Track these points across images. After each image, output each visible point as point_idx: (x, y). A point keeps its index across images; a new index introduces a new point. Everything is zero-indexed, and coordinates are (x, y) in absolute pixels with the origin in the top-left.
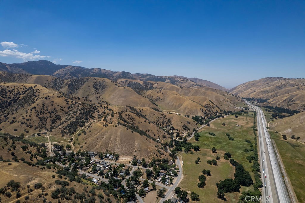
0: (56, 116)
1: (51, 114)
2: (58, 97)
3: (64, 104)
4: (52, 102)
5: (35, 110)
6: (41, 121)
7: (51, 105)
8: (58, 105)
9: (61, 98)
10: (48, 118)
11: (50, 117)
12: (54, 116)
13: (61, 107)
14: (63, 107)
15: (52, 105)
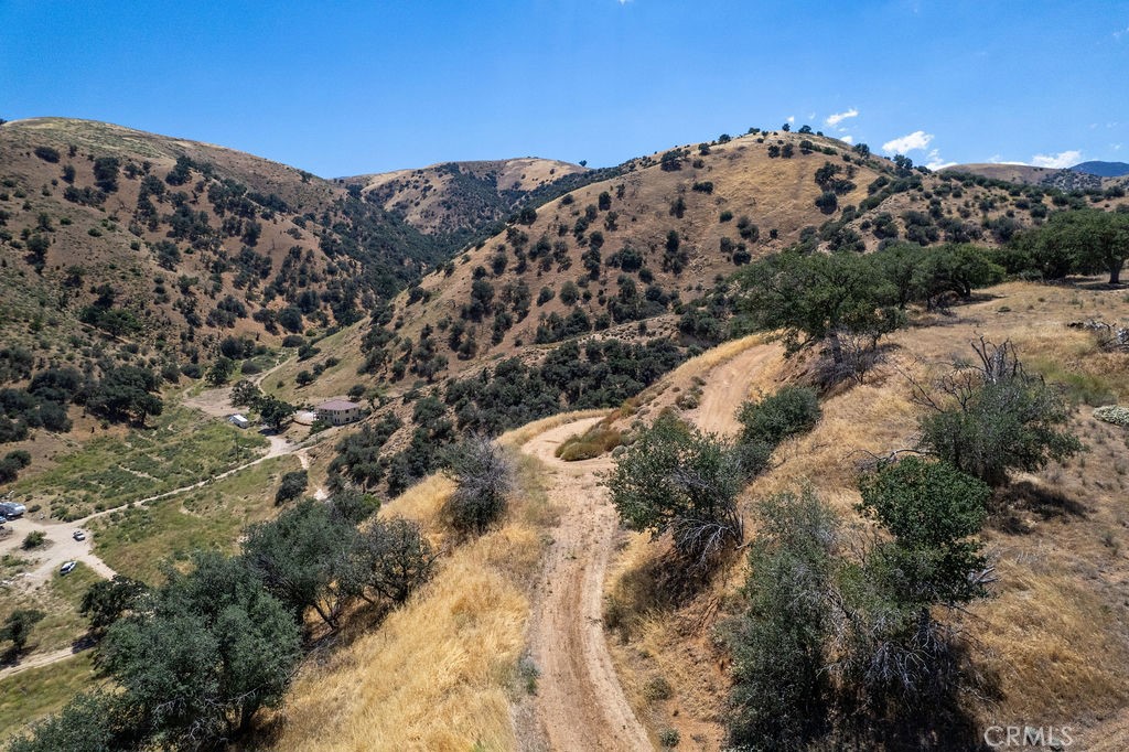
0: (628, 292)
1: (594, 275)
2: (774, 152)
3: (788, 206)
4: (698, 188)
5: (512, 233)
6: (473, 313)
7: (665, 207)
8: (730, 208)
9: (788, 165)
10: (545, 297)
11: (568, 298)
12: (613, 291)
13: (743, 225)
14: (763, 232)
15: (678, 209)
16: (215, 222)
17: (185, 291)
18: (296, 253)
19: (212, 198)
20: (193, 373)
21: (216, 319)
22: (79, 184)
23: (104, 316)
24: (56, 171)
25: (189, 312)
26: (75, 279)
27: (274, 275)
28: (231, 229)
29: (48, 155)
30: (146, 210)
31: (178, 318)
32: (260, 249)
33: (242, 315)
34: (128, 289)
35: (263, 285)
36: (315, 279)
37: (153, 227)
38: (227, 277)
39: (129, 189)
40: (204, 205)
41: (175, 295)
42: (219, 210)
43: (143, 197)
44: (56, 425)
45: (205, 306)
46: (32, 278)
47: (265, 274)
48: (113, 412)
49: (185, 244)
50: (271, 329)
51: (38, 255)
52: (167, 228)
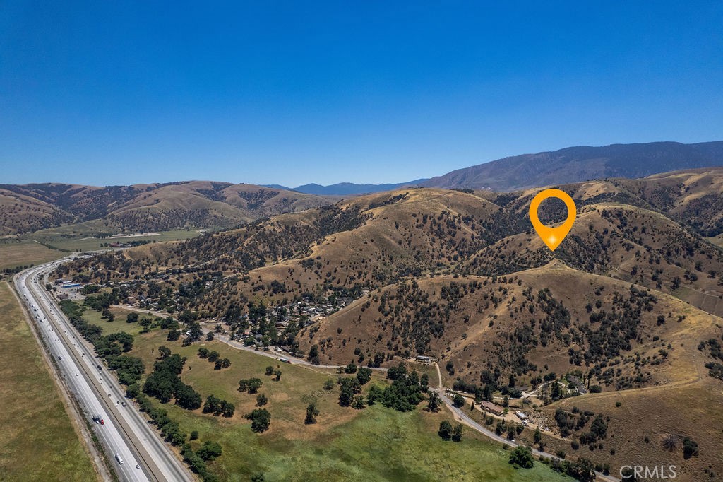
16: (446, 231)
17: (433, 251)
18: (463, 240)
19: (447, 223)
20: (429, 269)
21: (438, 258)
22: (419, 223)
23: (417, 258)
24: (415, 219)
25: (432, 256)
26: (414, 249)
27: (457, 245)
28: (449, 232)
29: (415, 215)
30: (432, 229)
31: (430, 257)
32: (454, 239)
33: (444, 257)
34: (423, 251)
35: (453, 248)
36: (466, 247)
37: (432, 233)
38: (444, 246)
39: (429, 221)
40: (444, 227)
41: (431, 252)
42: (448, 227)
43: (431, 225)
44: (408, 276)
45: (436, 254)
46: (408, 248)
47: (454, 245)
48: (415, 275)
49: (438, 238)
50: (450, 260)
51: (409, 244)
52: (434, 233)
